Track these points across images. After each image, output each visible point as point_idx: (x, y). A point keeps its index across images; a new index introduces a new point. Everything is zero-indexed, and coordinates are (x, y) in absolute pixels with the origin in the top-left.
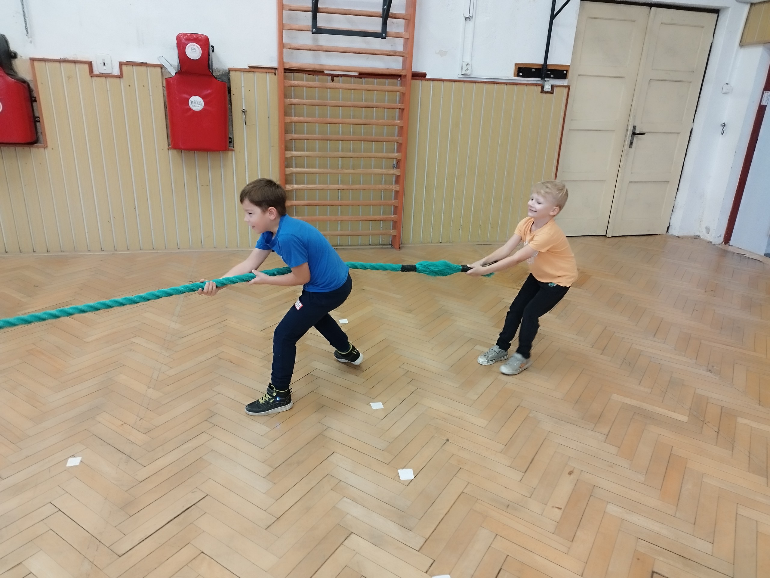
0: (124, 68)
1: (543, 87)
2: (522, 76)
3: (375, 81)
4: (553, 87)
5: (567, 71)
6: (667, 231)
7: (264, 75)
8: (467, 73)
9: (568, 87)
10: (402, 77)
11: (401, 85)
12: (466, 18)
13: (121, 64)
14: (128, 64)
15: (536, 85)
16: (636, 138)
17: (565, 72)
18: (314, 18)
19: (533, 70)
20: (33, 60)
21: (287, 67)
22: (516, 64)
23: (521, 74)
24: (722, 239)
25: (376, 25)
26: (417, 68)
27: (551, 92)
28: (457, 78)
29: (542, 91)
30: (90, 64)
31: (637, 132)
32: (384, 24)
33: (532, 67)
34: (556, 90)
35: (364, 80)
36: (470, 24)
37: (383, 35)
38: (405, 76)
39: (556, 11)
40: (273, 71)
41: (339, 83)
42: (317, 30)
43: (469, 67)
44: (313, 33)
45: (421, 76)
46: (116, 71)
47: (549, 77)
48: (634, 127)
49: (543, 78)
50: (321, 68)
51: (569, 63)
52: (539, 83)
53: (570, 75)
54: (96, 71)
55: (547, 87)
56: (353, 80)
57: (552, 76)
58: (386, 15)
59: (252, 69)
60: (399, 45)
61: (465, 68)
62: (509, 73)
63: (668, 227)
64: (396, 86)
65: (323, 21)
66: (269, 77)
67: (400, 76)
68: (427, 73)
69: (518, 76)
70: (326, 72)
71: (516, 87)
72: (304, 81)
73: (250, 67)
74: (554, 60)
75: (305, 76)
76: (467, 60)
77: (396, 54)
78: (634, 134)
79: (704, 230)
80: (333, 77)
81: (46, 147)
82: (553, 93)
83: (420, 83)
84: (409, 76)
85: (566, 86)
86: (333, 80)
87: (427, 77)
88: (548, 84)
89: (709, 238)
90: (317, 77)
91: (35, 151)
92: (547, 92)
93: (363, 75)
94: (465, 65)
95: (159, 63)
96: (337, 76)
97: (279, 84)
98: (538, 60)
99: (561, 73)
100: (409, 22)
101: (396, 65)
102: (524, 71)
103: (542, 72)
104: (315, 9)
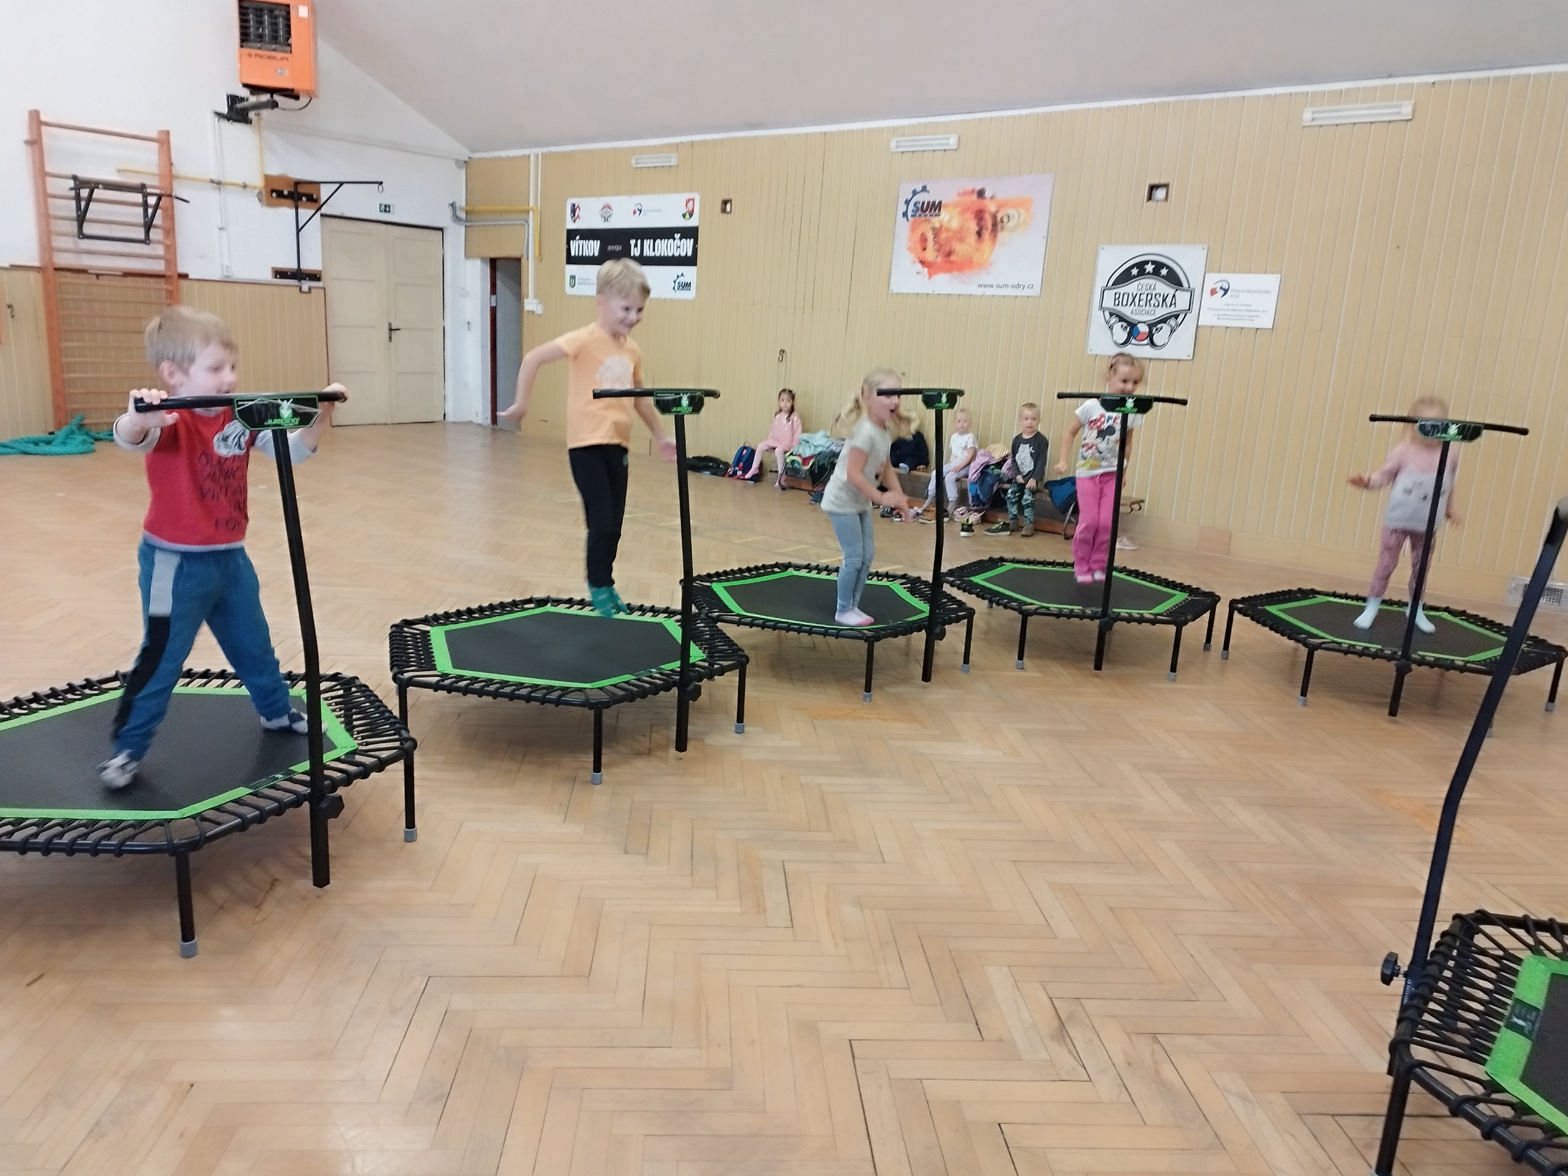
1: (301, 288)
2: (281, 278)
3: (140, 280)
4: (310, 289)
5: (320, 275)
6: (444, 418)
7: (27, 273)
8: (229, 274)
9: (324, 289)
10: (167, 277)
11: (166, 284)
12: (220, 229)
15: (294, 286)
16: (394, 334)
17: (318, 276)
18: (80, 227)
19: (289, 273)
21: (56, 267)
22: (273, 268)
23: (278, 276)
24: (489, 421)
26: (182, 270)
27: (309, 292)
28: (219, 279)
29: (301, 292)
31: (393, 328)
32: (147, 233)
33: (288, 271)
34: (312, 290)
35: (129, 279)
36: (224, 233)
37: (147, 241)
38: (171, 277)
39: (300, 226)
40: (37, 269)
41: (104, 281)
42: (82, 235)
43: (229, 270)
44: (79, 238)
45: (184, 276)
47: (305, 279)
48: (390, 324)
49: (300, 280)
50: (85, 268)
51: (320, 268)
52: (296, 284)
53: (323, 277)
55: (305, 288)
56: (117, 278)
57: (308, 279)
58: (148, 226)
59: (14, 267)
60: (160, 250)
61: (225, 270)
62: (268, 276)
63: (445, 415)
64: (162, 284)
65: (88, 229)
66: (33, 276)
67: (164, 276)
68: (190, 274)
69: (276, 277)
70: (89, 271)
71: (276, 288)
72: (69, 278)
73: (11, 266)
74: (307, 266)
75: (69, 274)
76: (226, 263)
77: (158, 257)
78: (391, 330)
79: (474, 415)
80: (98, 275)
82: (311, 293)
83: (183, 283)
84: (176, 276)
85: (321, 288)
86: (98, 278)
87: (190, 277)
88: (306, 285)
89: (479, 420)
90: (82, 276)
92: (305, 293)
93: (127, 274)
94: (225, 267)
96: (102, 275)
97: (46, 282)
98: (292, 265)
99: (315, 277)
100: (170, 231)
101: (159, 266)
102: (280, 274)
103: (299, 275)
104: (81, 219)
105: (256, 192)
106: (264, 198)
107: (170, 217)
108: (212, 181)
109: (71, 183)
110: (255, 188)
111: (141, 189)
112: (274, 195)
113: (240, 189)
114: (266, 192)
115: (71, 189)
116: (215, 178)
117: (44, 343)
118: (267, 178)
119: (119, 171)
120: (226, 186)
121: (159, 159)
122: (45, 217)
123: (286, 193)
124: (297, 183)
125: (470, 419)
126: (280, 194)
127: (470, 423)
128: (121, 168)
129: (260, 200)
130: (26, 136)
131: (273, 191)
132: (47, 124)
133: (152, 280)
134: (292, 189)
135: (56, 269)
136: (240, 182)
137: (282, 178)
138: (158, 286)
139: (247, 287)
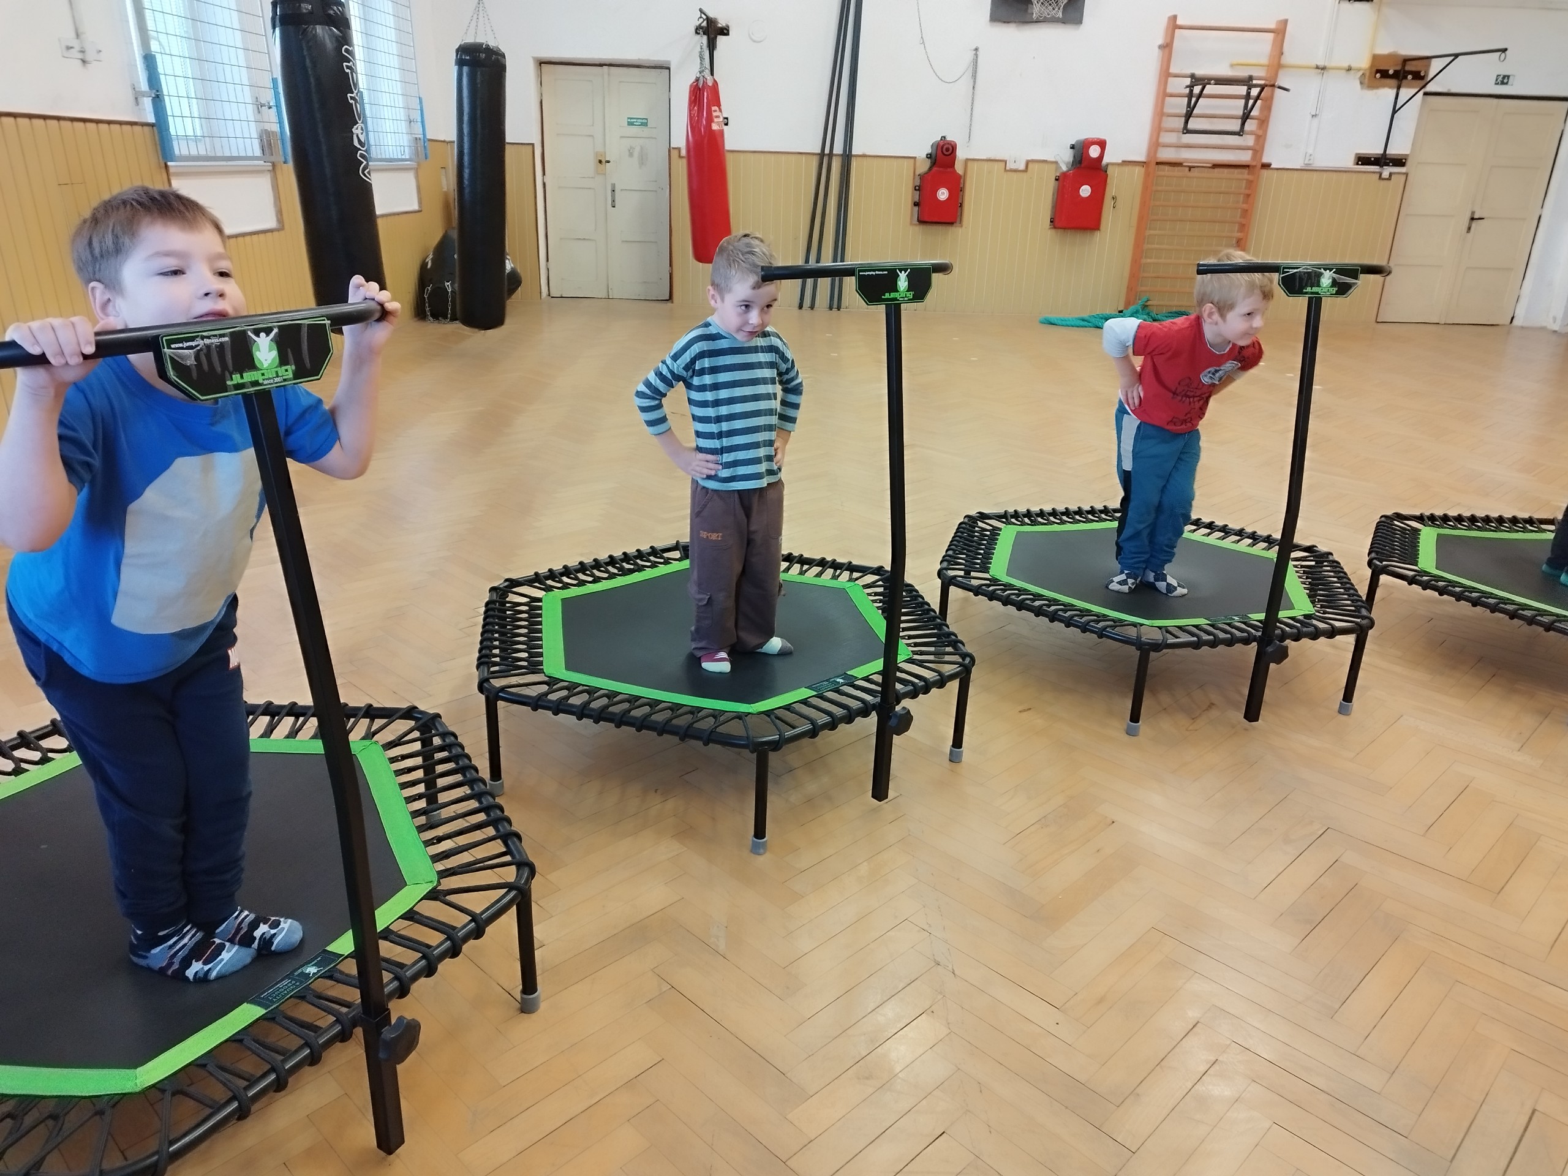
0: (1030, 165)
1: (1381, 174)
2: (1361, 165)
3: (1226, 171)
4: (1391, 174)
5: (1406, 159)
6: (1511, 322)
7: (1134, 168)
8: (1311, 162)
9: (1407, 174)
10: (1250, 167)
11: (1248, 174)
12: (1313, 116)
13: (1028, 163)
14: (1033, 161)
15: (1374, 172)
16: (1474, 224)
17: (1404, 161)
18: (1186, 122)
19: (1373, 159)
20: (967, 160)
21: (1158, 161)
23: (1360, 163)
25: (1235, 126)
26: (1265, 160)
27: (1389, 179)
28: (1299, 168)
29: (1380, 178)
30: (1006, 162)
31: (1476, 216)
32: (1243, 124)
33: (1371, 156)
34: (1393, 177)
35: (1216, 170)
36: (1316, 120)
37: (1240, 133)
38: (1255, 166)
39: (1397, 109)
40: (1143, 164)
41: (1195, 173)
42: (1186, 131)
43: (1312, 157)
44: (1184, 133)
45: (1266, 166)
46: (1022, 167)
47: (1388, 165)
48: (1473, 213)
49: (1381, 166)
50: (1182, 161)
51: (1407, 152)
52: (1377, 170)
53: (1408, 163)
54: (1008, 168)
55: (1385, 174)
56: (1206, 170)
57: (1391, 164)
58: (1245, 117)
59: (1125, 163)
60: (1249, 140)
61: (1307, 159)
62: (1349, 162)
63: (1513, 317)
64: (1244, 174)
65: (1192, 125)
66: (1138, 170)
67: (1248, 166)
68: (1272, 163)
69: (1357, 164)
70: (1184, 164)
71: (1354, 176)
73: (1123, 161)
74: (1393, 150)
75: (1167, 168)
76: (1310, 151)
77: (1247, 148)
78: (1472, 219)
79: (1551, 320)
80: (1190, 168)
81: (962, 226)
82: (1390, 179)
83: (1265, 172)
84: (1259, 166)
85: (1404, 173)
86: (1190, 170)
87: (1272, 166)
88: (1387, 171)
89: (1556, 327)
90: (1176, 168)
91: (953, 231)
92: (1385, 179)
93: (1216, 166)
94: (1308, 155)
95: (1054, 160)
96: (1194, 167)
97: (1147, 175)
98: (1377, 150)
99: (1399, 162)
100: (1264, 122)
101: (1245, 157)
102: (1363, 160)
103: (1381, 161)
104: (1189, 115)
105: (1361, 73)
106: (1366, 80)
107: (1268, 108)
108: (1317, 67)
109: (1188, 81)
110: (1359, 70)
111: (1248, 82)
112: (1378, 75)
113: (1344, 71)
114: (1371, 73)
115: (1187, 87)
116: (1321, 64)
117: (1133, 230)
118: (1375, 58)
119: (1232, 66)
120: (1331, 71)
121: (1272, 50)
122: (1160, 114)
123: (1391, 72)
124: (1406, 60)
125: (1544, 324)
126: (1384, 74)
127: (1543, 329)
128: (1235, 62)
129: (1361, 83)
130: (1160, 41)
131: (1378, 71)
132: (1181, 27)
133: (1236, 171)
134: (1398, 68)
135: (1158, 163)
136: (1346, 65)
137: (1391, 57)
138: (1240, 176)
139: (1325, 175)
